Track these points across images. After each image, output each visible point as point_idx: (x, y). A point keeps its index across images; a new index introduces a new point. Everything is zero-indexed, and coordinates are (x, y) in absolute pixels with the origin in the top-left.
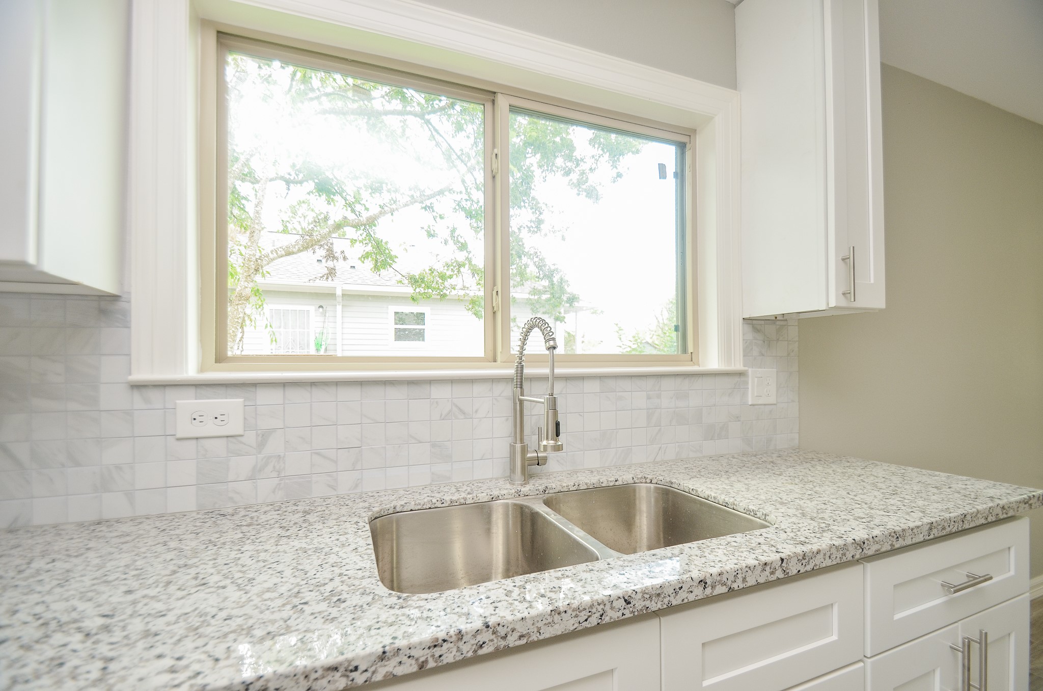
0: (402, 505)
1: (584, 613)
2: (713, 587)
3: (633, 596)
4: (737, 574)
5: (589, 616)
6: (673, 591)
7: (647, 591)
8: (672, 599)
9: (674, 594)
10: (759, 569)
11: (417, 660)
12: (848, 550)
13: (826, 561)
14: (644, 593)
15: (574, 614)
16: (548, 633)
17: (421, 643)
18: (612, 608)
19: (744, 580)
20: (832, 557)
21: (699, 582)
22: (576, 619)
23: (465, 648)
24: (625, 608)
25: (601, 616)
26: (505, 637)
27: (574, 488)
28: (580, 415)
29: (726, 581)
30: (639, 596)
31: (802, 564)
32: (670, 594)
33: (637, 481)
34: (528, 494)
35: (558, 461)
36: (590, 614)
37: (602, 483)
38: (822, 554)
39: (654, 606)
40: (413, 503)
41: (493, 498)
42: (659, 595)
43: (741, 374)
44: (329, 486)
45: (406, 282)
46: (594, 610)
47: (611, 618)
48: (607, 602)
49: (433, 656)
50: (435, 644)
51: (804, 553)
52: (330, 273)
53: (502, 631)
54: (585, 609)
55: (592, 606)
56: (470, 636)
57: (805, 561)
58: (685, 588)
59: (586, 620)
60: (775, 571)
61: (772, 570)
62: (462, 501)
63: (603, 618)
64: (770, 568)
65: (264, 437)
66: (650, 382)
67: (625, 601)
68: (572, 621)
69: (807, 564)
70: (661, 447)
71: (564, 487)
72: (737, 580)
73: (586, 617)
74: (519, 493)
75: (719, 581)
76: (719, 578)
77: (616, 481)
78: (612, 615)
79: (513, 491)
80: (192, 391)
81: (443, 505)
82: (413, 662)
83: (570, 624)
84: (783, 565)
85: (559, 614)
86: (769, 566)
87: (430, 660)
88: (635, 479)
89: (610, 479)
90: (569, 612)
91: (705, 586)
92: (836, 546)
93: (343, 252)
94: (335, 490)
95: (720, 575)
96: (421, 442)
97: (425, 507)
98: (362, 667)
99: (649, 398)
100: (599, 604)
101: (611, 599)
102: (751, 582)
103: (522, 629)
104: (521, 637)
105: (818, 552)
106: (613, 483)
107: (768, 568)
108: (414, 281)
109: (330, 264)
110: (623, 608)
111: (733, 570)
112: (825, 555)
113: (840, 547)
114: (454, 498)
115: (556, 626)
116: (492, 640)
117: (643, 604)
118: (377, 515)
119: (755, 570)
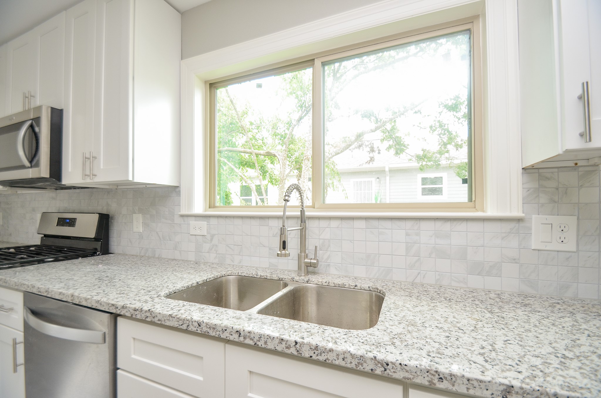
0: (241, 273)
1: (180, 321)
2: (245, 338)
3: (202, 323)
4: (261, 337)
5: (183, 324)
6: (221, 330)
7: (208, 324)
8: (221, 333)
9: (222, 332)
10: (277, 341)
11: (131, 313)
12: (365, 362)
13: (339, 361)
14: (207, 324)
15: (177, 320)
16: (168, 323)
17: (132, 307)
18: (192, 325)
19: (266, 343)
20: (346, 360)
21: (236, 332)
22: (178, 322)
23: (143, 315)
24: (198, 328)
25: (188, 326)
26: (154, 317)
27: (325, 284)
28: (351, 242)
29: (253, 338)
30: (205, 325)
31: (314, 353)
32: (220, 331)
33: (371, 290)
34: (298, 281)
35: (336, 268)
36: (183, 323)
37: (345, 285)
38: (335, 354)
39: (212, 333)
40: (245, 273)
41: (279, 279)
42: (214, 328)
43: (519, 220)
44: (231, 260)
45: (414, 159)
46: (185, 322)
47: (192, 329)
48: (190, 321)
49: (134, 313)
50: (135, 310)
51: (316, 345)
52: (371, 159)
53: (153, 315)
54: (181, 320)
55: (184, 320)
56: (144, 311)
57: (317, 352)
58: (228, 331)
59: (182, 325)
60: (291, 347)
61: (287, 346)
62: (265, 277)
63: (189, 327)
64: (286, 344)
65: (212, 236)
66: (409, 224)
67: (198, 324)
68: (177, 323)
69: (319, 355)
70: (419, 273)
71: (320, 282)
72: (261, 341)
73: (182, 324)
74: (293, 280)
75: (249, 337)
76: (248, 334)
77: (356, 286)
78: (192, 328)
79: (291, 278)
80: (194, 218)
81: (257, 277)
82: (130, 313)
83: (175, 324)
84: (297, 346)
85: (172, 317)
86: (285, 342)
87: (134, 314)
88: (370, 288)
89: (351, 284)
90: (176, 318)
91: (239, 335)
92: (351, 354)
93: (378, 147)
94: (233, 262)
95: (249, 333)
96: (264, 247)
97: (250, 275)
98: (119, 308)
99: (407, 235)
100: (187, 321)
101: (192, 320)
102: (270, 346)
103: (159, 317)
104: (159, 320)
105: (331, 350)
106: (353, 287)
107: (284, 343)
108: (419, 158)
109: (371, 155)
110: (197, 327)
111: (258, 333)
112: (338, 355)
113: (355, 356)
114: (262, 275)
115: (171, 322)
116: (150, 317)
117: (207, 329)
118: (230, 274)
119: (274, 340)
